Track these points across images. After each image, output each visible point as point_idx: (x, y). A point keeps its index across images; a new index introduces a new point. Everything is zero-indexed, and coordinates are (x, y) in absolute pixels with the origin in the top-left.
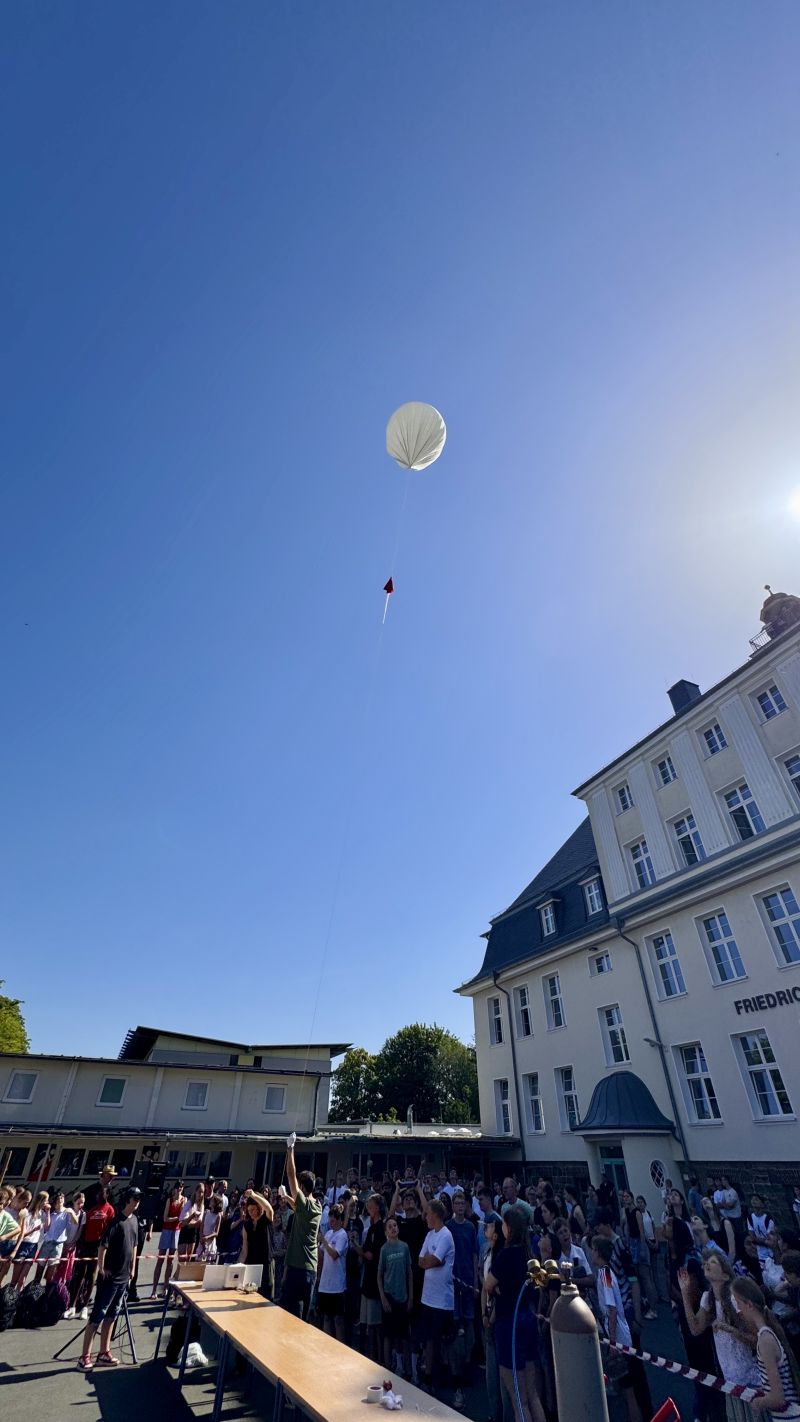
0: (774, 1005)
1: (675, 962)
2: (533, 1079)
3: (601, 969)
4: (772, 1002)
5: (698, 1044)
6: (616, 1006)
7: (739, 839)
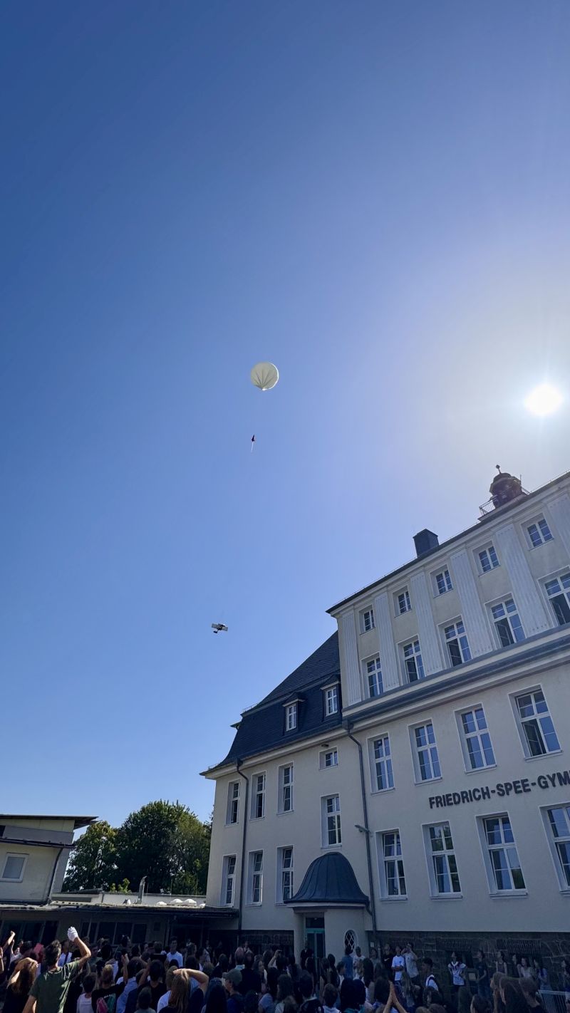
0: (459, 802)
1: (389, 762)
2: (258, 856)
3: (329, 764)
4: (457, 800)
5: (397, 831)
6: (337, 796)
7: (451, 665)
